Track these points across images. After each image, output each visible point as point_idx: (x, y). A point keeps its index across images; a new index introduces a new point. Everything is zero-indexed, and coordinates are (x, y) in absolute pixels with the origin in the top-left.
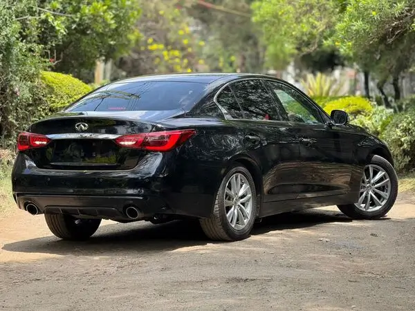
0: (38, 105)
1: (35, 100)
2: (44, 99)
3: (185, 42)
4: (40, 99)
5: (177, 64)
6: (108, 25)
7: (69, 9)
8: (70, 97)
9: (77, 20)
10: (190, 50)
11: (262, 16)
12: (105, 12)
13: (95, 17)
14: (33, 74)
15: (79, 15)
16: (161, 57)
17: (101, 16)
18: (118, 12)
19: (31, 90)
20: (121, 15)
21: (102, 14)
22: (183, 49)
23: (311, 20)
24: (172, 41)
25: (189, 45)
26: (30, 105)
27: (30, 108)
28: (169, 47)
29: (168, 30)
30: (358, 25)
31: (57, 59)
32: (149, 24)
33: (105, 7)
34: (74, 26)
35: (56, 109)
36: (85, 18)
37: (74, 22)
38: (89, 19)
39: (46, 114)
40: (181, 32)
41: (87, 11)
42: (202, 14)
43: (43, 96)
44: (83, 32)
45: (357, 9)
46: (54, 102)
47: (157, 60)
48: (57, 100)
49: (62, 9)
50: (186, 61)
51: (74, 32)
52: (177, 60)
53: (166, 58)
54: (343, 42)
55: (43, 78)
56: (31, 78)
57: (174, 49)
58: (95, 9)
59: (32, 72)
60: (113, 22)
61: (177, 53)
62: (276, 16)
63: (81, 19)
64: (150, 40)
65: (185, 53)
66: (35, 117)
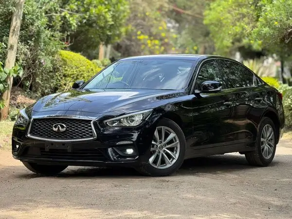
0: (57, 72)
1: (54, 69)
2: (61, 68)
3: (163, 35)
4: (58, 68)
5: (157, 50)
6: (107, 22)
7: (82, 9)
8: (77, 68)
9: (87, 17)
10: (166, 40)
11: (210, 20)
12: (106, 12)
13: (99, 16)
14: (54, 52)
15: (88, 13)
16: (146, 45)
17: (103, 16)
18: (114, 14)
19: (52, 62)
20: (117, 15)
21: (104, 14)
22: (161, 39)
23: (242, 24)
24: (154, 33)
25: (166, 37)
26: (51, 72)
27: (51, 74)
28: (152, 38)
29: (152, 26)
30: (266, 30)
31: (70, 43)
32: (139, 21)
33: (107, 10)
34: (85, 21)
35: (68, 75)
36: (92, 16)
37: (85, 18)
38: (95, 16)
39: (61, 78)
40: (161, 28)
41: (94, 11)
42: (177, 16)
43: (60, 66)
44: (91, 25)
45: (266, 19)
46: (66, 70)
47: (143, 47)
48: (69, 70)
49: (77, 9)
50: (163, 48)
51: (84, 25)
52: (157, 47)
53: (150, 45)
54: (255, 41)
55: (61, 55)
56: (53, 54)
57: (155, 39)
58: (99, 10)
59: (53, 50)
60: (110, 20)
61: (157, 42)
62: (219, 21)
63: (90, 16)
64: (139, 33)
65: (163, 42)
66: (54, 80)
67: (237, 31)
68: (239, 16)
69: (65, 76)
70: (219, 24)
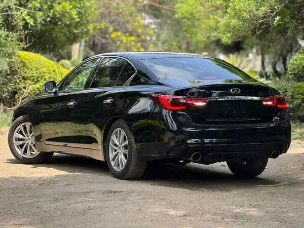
0: (15, 75)
1: (12, 72)
2: (19, 70)
3: (140, 31)
4: (16, 71)
5: (133, 46)
6: (73, 19)
7: (45, 7)
8: (38, 70)
9: (51, 15)
10: (143, 37)
11: (182, 14)
12: (70, 9)
13: (63, 14)
14: (11, 53)
15: (52, 11)
16: (121, 41)
17: (68, 13)
18: (80, 10)
19: (9, 64)
20: (83, 11)
21: (69, 11)
22: (138, 36)
23: (216, 17)
24: (130, 30)
25: (143, 33)
26: (8, 75)
27: (9, 77)
28: (127, 35)
29: (127, 22)
30: (234, 22)
31: (29, 43)
32: (114, 18)
33: (72, 6)
34: (49, 19)
35: (28, 77)
36: (56, 13)
37: (49, 16)
38: (60, 14)
39: (20, 81)
40: (136, 24)
41: (58, 9)
42: (155, 11)
43: (18, 68)
44: (56, 24)
45: (234, 10)
46: (26, 73)
47: (119, 43)
48: (28, 72)
49: (40, 7)
50: (139, 44)
51: (48, 23)
52: (133, 43)
53: (124, 41)
54: (224, 34)
55: (19, 56)
56: (10, 55)
57: (131, 35)
58: (63, 7)
59: (9, 51)
60: (76, 17)
61: (133, 38)
62: (192, 14)
63: (53, 14)
64: (111, 29)
65: (140, 39)
66: (12, 83)
67: (211, 24)
68: (212, 9)
69: (24, 78)
70: (192, 17)
